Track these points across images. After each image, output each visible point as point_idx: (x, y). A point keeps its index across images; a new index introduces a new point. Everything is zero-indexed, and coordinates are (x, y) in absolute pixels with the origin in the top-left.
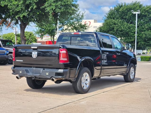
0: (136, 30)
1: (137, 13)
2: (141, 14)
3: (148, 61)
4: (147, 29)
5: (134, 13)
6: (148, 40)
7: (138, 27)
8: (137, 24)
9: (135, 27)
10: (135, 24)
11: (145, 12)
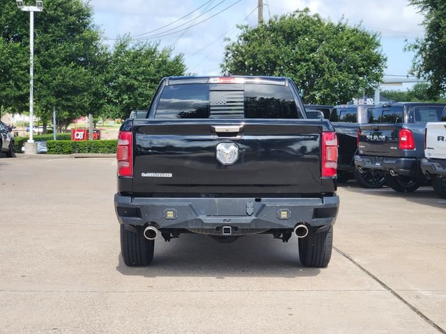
0: (32, 62)
1: (32, 9)
2: (44, 13)
3: (70, 152)
4: (62, 60)
5: (25, 8)
6: (68, 93)
7: (37, 52)
8: (35, 43)
9: (29, 53)
10: (29, 44)
11: (55, 9)
